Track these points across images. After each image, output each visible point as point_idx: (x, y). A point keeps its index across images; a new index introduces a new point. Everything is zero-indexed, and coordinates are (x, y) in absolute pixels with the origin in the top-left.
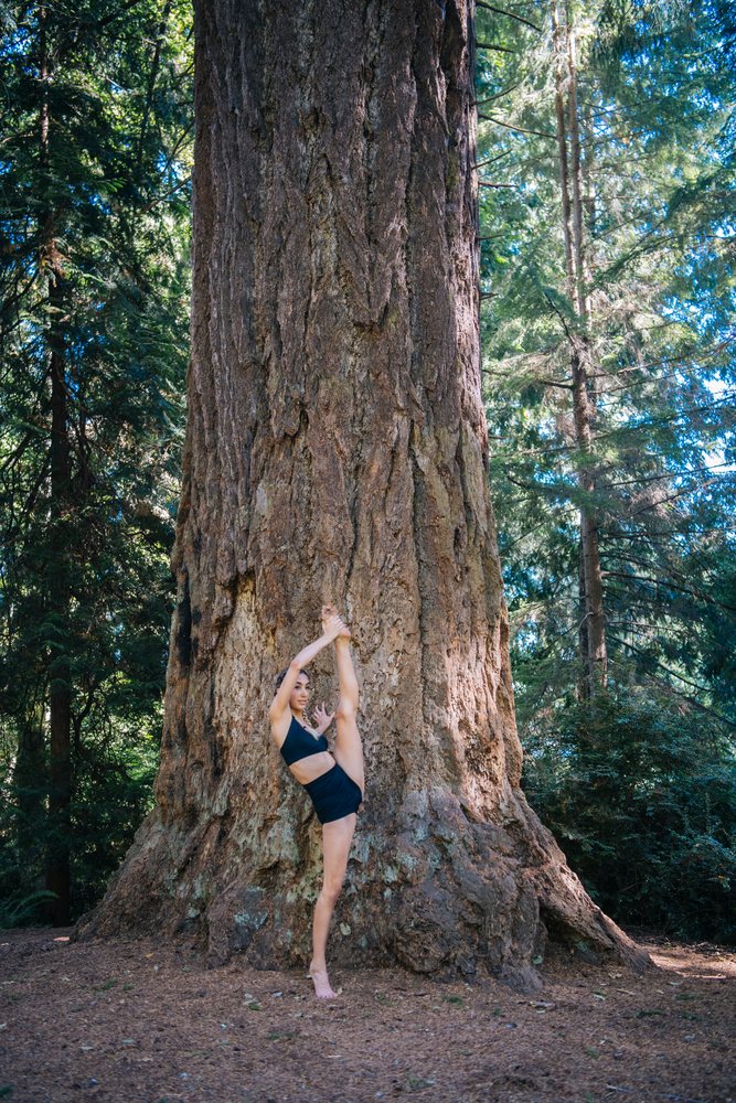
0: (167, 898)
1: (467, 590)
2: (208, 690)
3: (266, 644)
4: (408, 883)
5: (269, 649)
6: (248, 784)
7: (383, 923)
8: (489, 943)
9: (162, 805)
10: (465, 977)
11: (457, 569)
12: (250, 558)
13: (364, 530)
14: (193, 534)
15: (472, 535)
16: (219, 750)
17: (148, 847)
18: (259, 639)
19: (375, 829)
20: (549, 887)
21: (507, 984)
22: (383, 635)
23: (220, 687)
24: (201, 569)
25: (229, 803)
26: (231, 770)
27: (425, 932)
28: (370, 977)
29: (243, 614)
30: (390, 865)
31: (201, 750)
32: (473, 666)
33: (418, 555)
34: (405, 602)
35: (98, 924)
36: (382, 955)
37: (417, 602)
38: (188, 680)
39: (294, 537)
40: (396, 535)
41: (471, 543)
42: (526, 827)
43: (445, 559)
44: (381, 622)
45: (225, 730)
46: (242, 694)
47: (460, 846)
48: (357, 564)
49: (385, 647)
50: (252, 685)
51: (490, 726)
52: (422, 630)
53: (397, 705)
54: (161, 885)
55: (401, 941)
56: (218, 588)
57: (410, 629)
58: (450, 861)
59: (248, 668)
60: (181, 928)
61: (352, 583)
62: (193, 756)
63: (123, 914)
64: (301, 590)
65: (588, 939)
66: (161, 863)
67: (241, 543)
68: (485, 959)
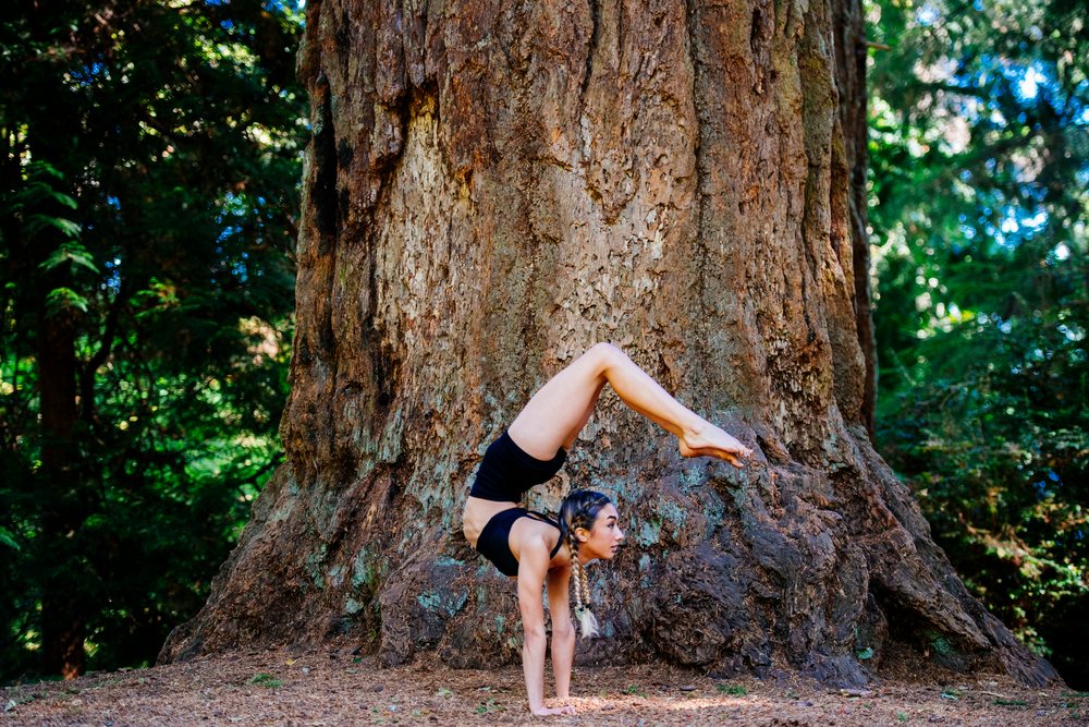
0: (312, 590)
1: (773, 108)
2: (366, 272)
3: (457, 196)
4: (673, 545)
5: (462, 205)
6: (432, 413)
7: (636, 601)
8: (791, 625)
9: (298, 454)
10: (754, 668)
11: (755, 74)
12: (430, 62)
13: (608, 16)
14: (335, 22)
15: (783, 18)
16: (387, 366)
17: (276, 520)
18: (446, 188)
19: (626, 473)
20: (892, 560)
21: (814, 676)
22: (638, 180)
23: (385, 268)
24: (351, 79)
25: (404, 443)
26: (406, 394)
27: (697, 610)
28: (618, 675)
29: (420, 151)
30: (648, 520)
31: (357, 365)
32: (780, 228)
33: (693, 53)
34: (673, 128)
35: (203, 637)
36: (635, 645)
37: (693, 128)
38: (334, 259)
39: (498, 27)
40: (658, 22)
41: (780, 33)
42: (864, 477)
43: (738, 60)
44: (635, 159)
45: (394, 335)
46: (420, 276)
47: (753, 492)
48: (598, 69)
49: (643, 199)
50: (437, 262)
51: (808, 322)
52: (700, 172)
53: (660, 288)
54: (300, 572)
55: (663, 623)
56: (378, 109)
57: (681, 171)
58: (737, 514)
59: (429, 236)
60: (335, 629)
61: (590, 99)
62: (345, 375)
63: (243, 617)
64: (511, 112)
65: (950, 634)
66: (298, 539)
67: (414, 36)
68: (784, 645)
